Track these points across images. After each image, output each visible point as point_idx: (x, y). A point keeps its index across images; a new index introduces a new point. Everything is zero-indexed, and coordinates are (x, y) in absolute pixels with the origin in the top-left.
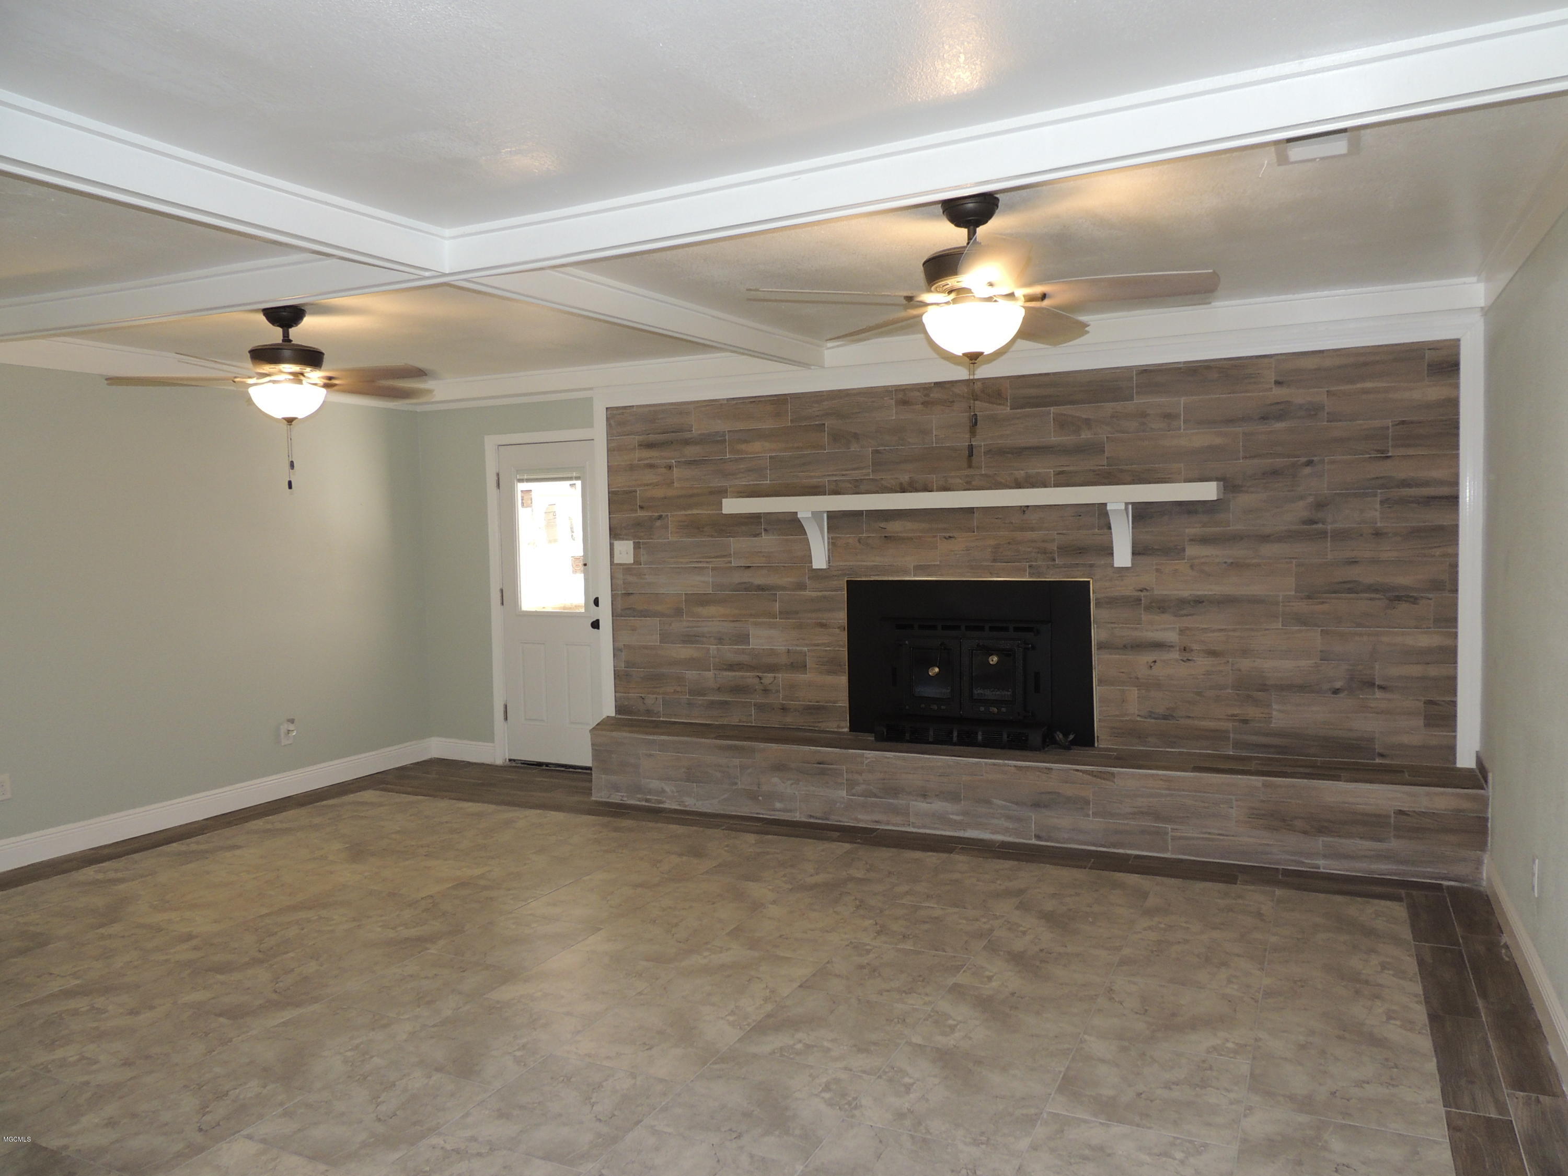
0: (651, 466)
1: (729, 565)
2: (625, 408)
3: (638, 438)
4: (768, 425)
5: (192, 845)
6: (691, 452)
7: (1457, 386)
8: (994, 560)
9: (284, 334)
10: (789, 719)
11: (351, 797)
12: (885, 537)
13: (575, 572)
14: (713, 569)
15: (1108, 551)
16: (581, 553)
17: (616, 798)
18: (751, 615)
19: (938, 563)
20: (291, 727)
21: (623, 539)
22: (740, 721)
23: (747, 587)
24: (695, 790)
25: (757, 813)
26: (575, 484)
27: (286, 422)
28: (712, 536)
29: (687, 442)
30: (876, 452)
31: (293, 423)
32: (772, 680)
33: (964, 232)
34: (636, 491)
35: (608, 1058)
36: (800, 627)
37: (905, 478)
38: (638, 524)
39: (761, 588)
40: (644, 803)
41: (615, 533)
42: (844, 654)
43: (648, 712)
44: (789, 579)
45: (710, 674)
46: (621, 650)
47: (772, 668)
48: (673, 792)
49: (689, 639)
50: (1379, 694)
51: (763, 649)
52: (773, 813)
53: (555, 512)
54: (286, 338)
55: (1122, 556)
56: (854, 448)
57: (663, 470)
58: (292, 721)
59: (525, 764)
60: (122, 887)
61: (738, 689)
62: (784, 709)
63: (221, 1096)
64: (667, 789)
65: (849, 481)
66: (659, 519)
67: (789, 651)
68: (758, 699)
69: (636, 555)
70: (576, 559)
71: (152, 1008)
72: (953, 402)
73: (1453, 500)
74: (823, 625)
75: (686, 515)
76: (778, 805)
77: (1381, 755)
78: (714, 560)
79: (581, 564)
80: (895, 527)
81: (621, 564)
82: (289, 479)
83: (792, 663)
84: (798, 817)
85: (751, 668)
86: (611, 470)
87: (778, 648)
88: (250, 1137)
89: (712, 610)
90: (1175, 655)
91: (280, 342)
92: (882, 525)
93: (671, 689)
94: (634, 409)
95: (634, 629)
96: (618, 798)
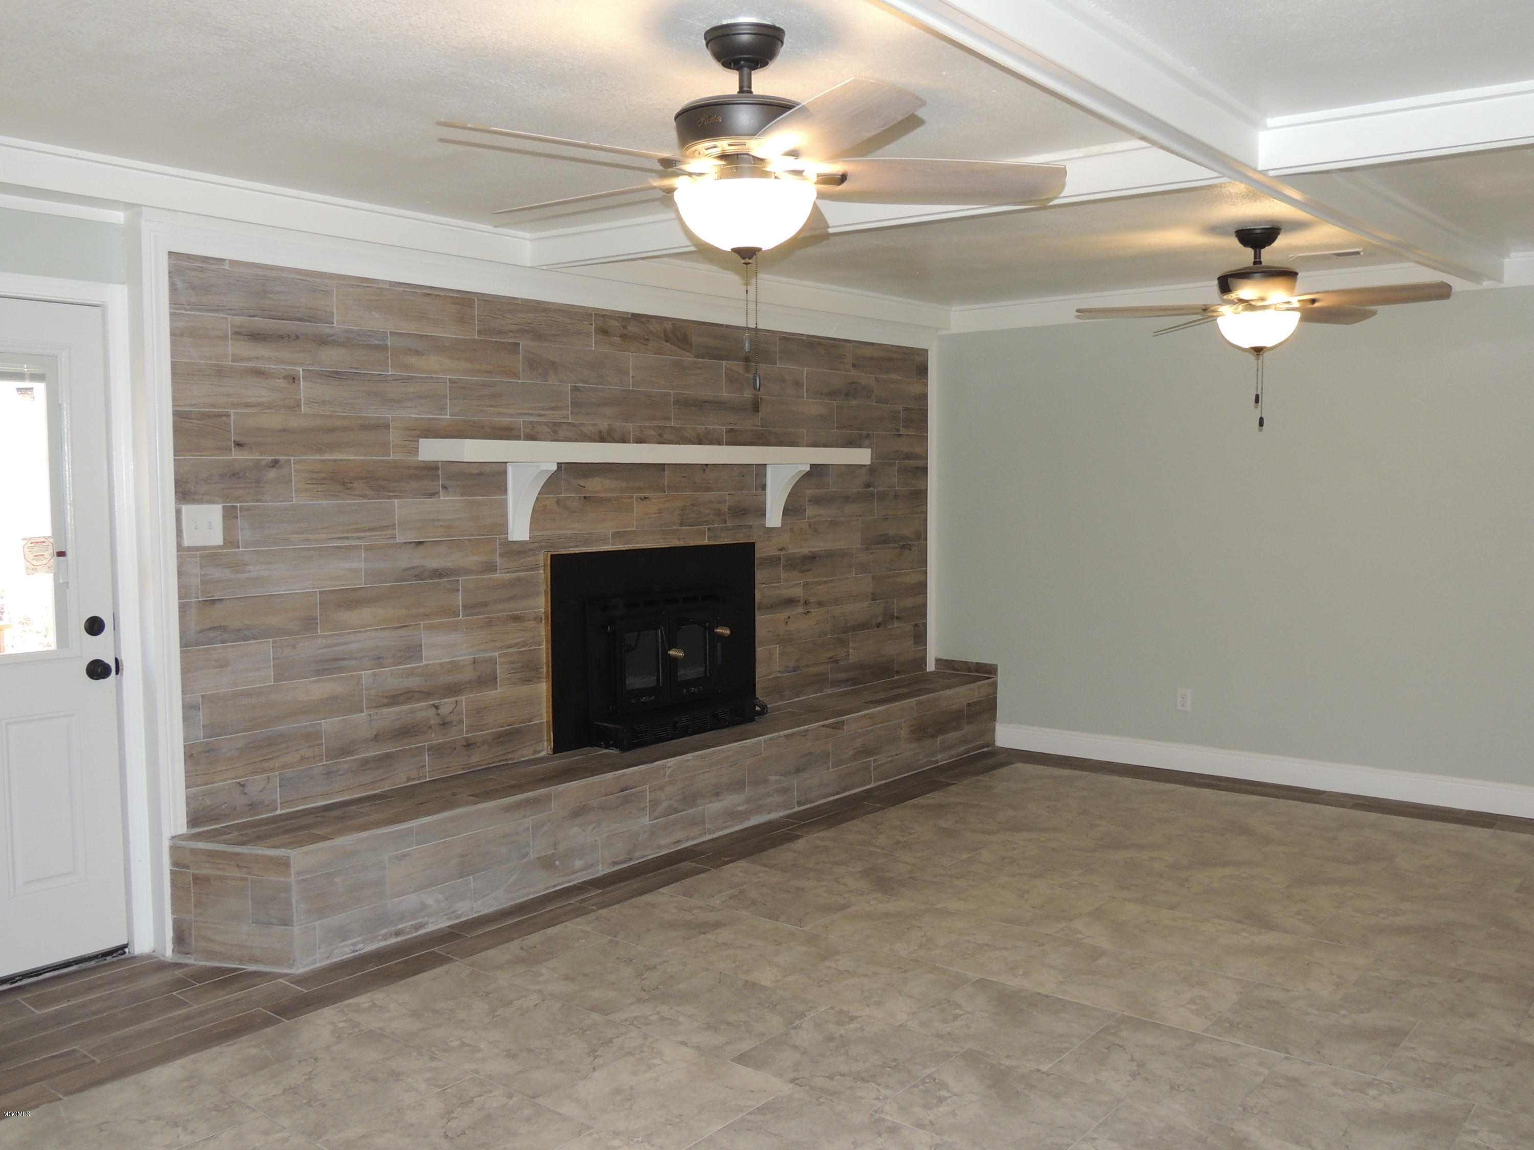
0: (259, 373)
1: (392, 541)
2: (205, 259)
3: (231, 321)
4: (449, 333)
6: (331, 357)
7: (926, 385)
8: (681, 525)
10: (476, 758)
12: (585, 497)
13: (32, 570)
14: (369, 548)
15: (761, 512)
18: (426, 616)
19: (634, 529)
21: (200, 502)
22: (409, 779)
23: (421, 575)
24: (472, 886)
25: (554, 886)
26: (32, 389)
28: (364, 496)
29: (323, 341)
30: (575, 389)
32: (453, 706)
33: (1250, 252)
34: (228, 415)
36: (489, 624)
37: (604, 425)
38: (234, 474)
39: (438, 574)
40: (393, 940)
41: (184, 490)
42: (544, 651)
43: (253, 807)
44: (476, 558)
45: (361, 717)
46: (196, 707)
47: (453, 690)
48: (438, 902)
49: (327, 666)
50: (896, 624)
51: (441, 664)
52: (573, 877)
55: (774, 518)
56: (552, 380)
57: (282, 383)
61: (405, 732)
62: (469, 745)
64: (430, 901)
65: (546, 424)
66: (273, 467)
67: (475, 661)
68: (436, 739)
69: (228, 529)
70: (33, 542)
72: (648, 340)
73: (924, 470)
74: (517, 619)
75: (323, 461)
76: (578, 864)
77: (897, 672)
78: (368, 534)
79: (49, 553)
80: (595, 485)
81: (196, 548)
83: (479, 677)
84: (602, 870)
85: (426, 694)
87: (461, 658)
89: (365, 614)
90: (800, 610)
92: (582, 483)
93: (297, 756)
94: (227, 266)
95: (223, 665)
96: (346, 949)
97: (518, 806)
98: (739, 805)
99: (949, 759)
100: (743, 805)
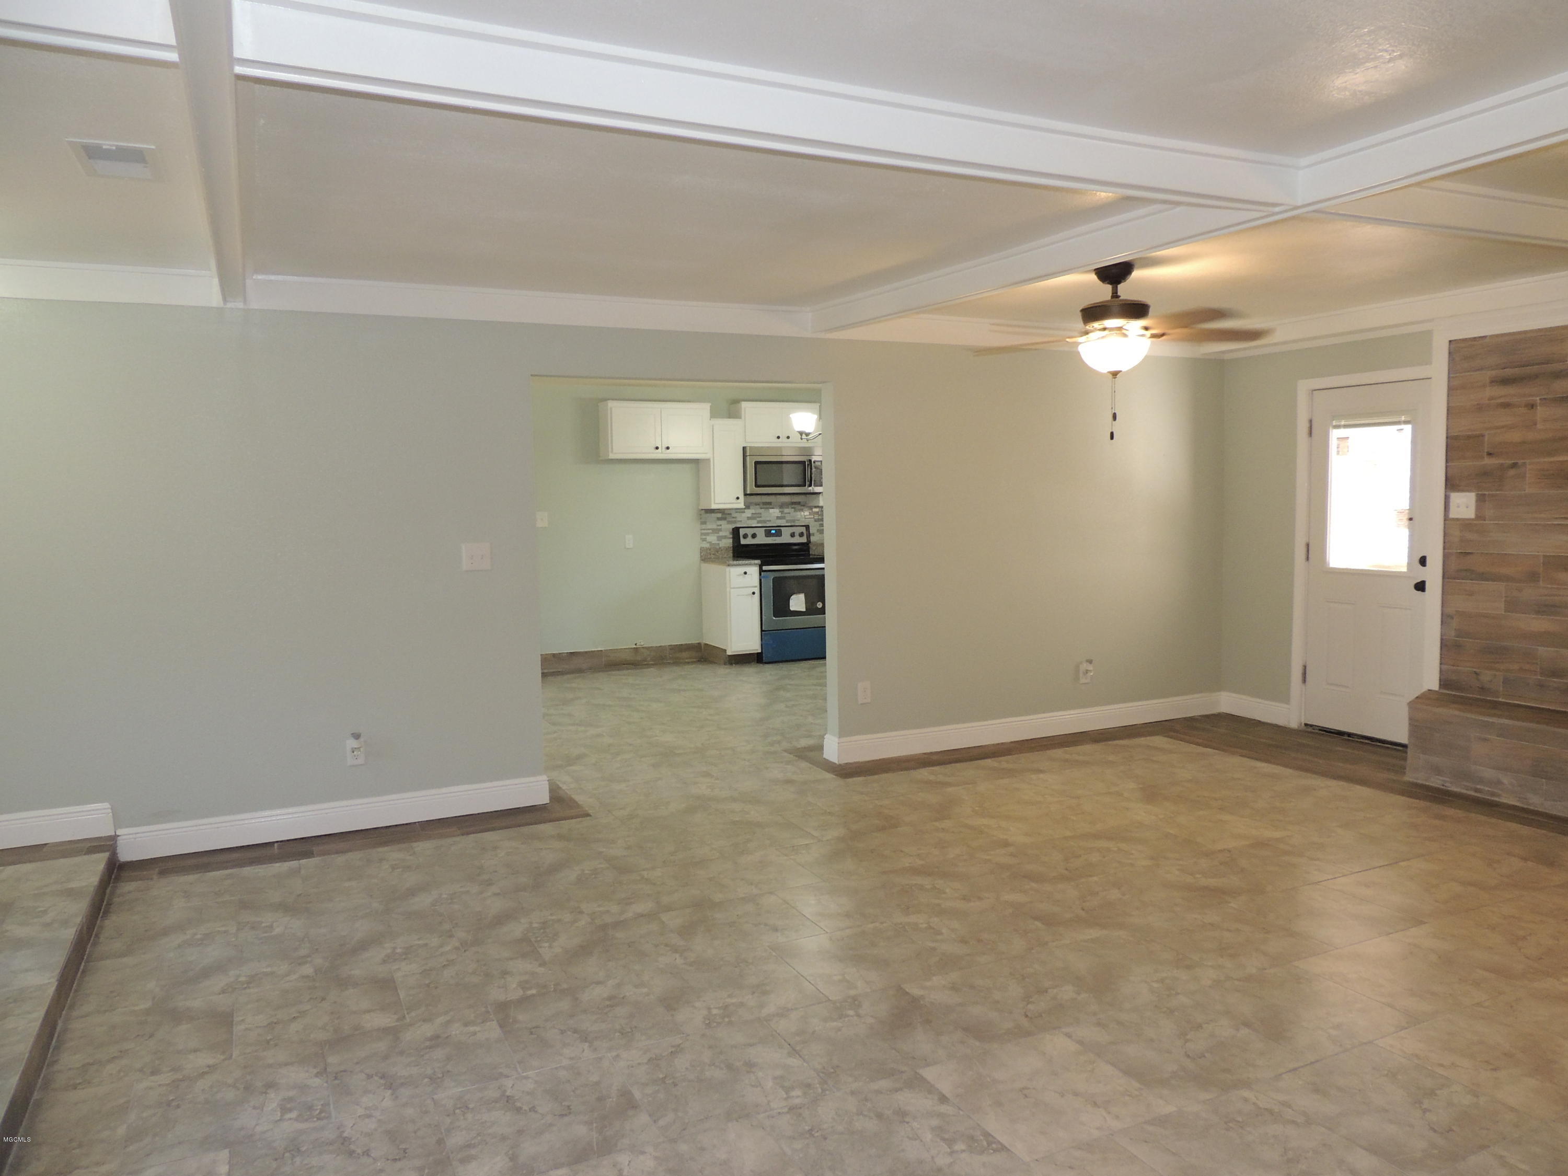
0: (1506, 405)
2: (1475, 339)
3: (1488, 375)
5: (1004, 762)
6: (1562, 386)
9: (1113, 290)
11: (1142, 741)
13: (1397, 526)
16: (1407, 506)
17: (1436, 782)
20: (1090, 667)
21: (1463, 491)
24: (1545, 787)
26: (1402, 430)
27: (1111, 375)
29: (1558, 375)
31: (1117, 376)
34: (1483, 436)
35: (1441, 1065)
38: (1485, 474)
41: (1452, 484)
43: (1483, 689)
46: (1451, 617)
48: (1513, 785)
49: (1545, 609)
54: (1115, 295)
57: (1523, 410)
58: (1090, 662)
59: (1325, 731)
60: (950, 789)
63: (1042, 991)
66: (1512, 467)
69: (1478, 508)
70: (1399, 512)
71: (980, 899)
75: (1551, 462)
81: (1457, 519)
82: (1111, 431)
86: (1451, 412)
88: (1069, 1036)
91: (1109, 298)
93: (1516, 667)
94: (1487, 340)
95: (1471, 594)
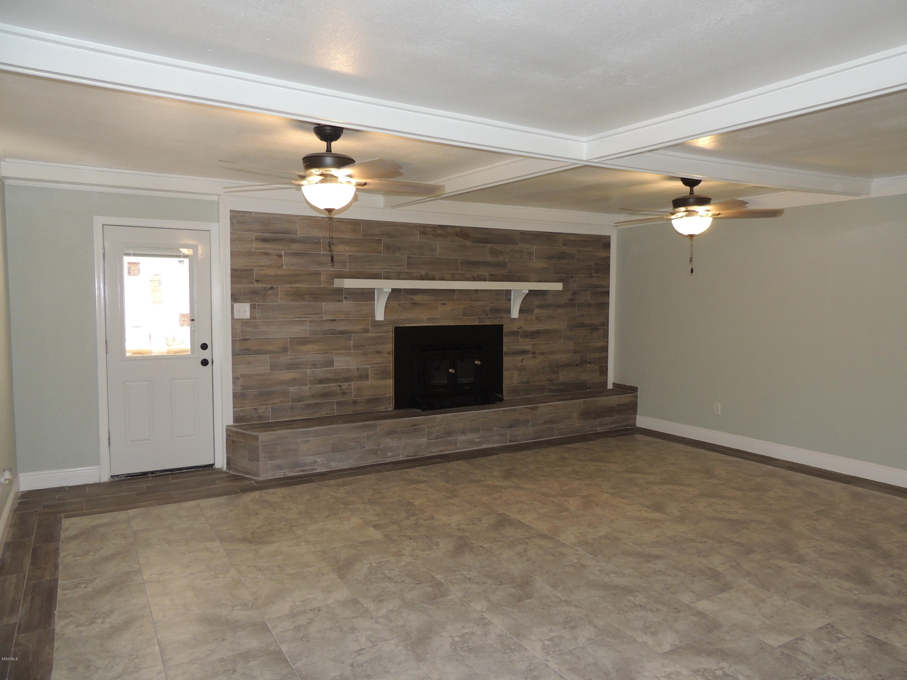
0: (266, 254)
1: (322, 319)
2: (245, 212)
3: (255, 235)
4: (348, 236)
6: (296, 247)
7: (609, 252)
8: (464, 316)
10: (358, 408)
12: (413, 303)
13: (182, 325)
14: (310, 322)
15: (509, 311)
16: (188, 311)
17: (280, 474)
18: (335, 349)
19: (438, 317)
21: (241, 302)
22: (327, 414)
23: (334, 332)
24: (338, 456)
25: (377, 462)
26: (183, 261)
28: (309, 301)
29: (293, 241)
30: (409, 258)
32: (347, 386)
34: (253, 270)
36: (365, 354)
37: (423, 273)
38: (255, 292)
39: (342, 333)
40: (301, 473)
41: (235, 298)
42: (391, 367)
43: (260, 417)
44: (360, 327)
45: (307, 387)
46: (238, 378)
47: (348, 380)
48: (322, 461)
49: (292, 366)
50: (588, 365)
51: (343, 369)
52: (387, 459)
53: (160, 280)
54: (329, 149)
55: (515, 313)
56: (398, 254)
57: (275, 257)
59: (131, 476)
61: (326, 395)
62: (355, 403)
64: (319, 460)
65: (395, 272)
66: (271, 289)
67: (358, 369)
68: (340, 399)
69: (252, 313)
70: (183, 316)
72: (447, 236)
73: (608, 293)
74: (378, 352)
75: (292, 287)
76: (390, 454)
77: (589, 388)
78: (310, 316)
79: (188, 319)
80: (418, 298)
81: (239, 319)
83: (360, 375)
84: (401, 458)
85: (335, 381)
86: (234, 255)
87: (352, 367)
89: (309, 347)
90: (530, 356)
92: (412, 297)
93: (279, 400)
94: (253, 214)
95: (249, 363)
96: (281, 474)
97: (360, 427)
98: (476, 439)
99: (605, 430)
100: (477, 439)
